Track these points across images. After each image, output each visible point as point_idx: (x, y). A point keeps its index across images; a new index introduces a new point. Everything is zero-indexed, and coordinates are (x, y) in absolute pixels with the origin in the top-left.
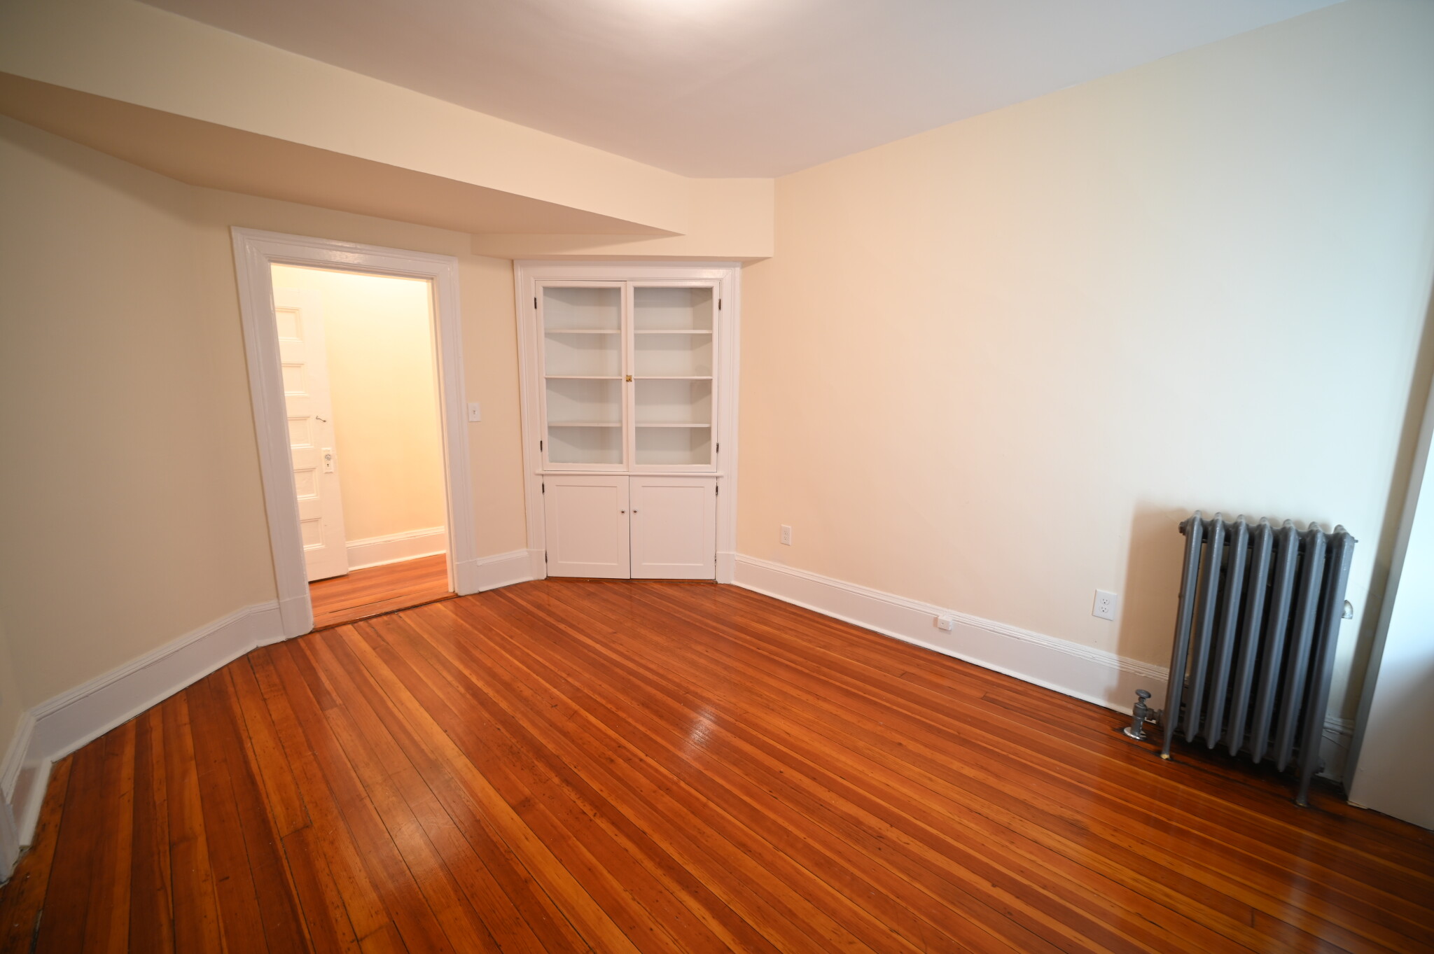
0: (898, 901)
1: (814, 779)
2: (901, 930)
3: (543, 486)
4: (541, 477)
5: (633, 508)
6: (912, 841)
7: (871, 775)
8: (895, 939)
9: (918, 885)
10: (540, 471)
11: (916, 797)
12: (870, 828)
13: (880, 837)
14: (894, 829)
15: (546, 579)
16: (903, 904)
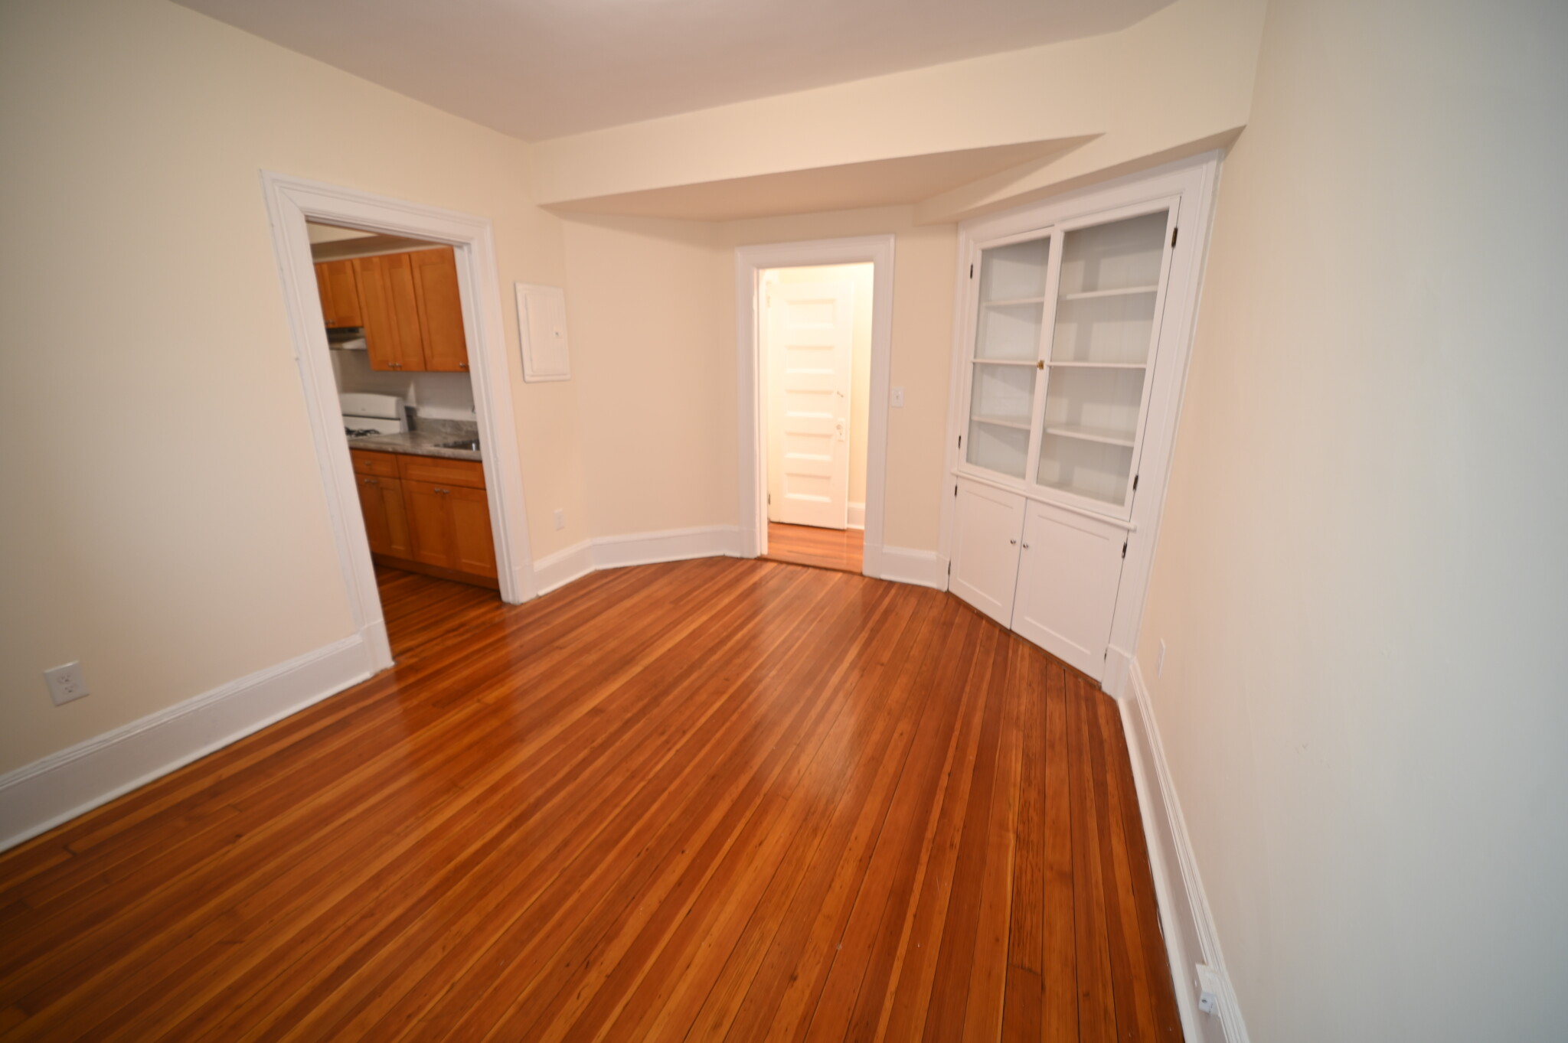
0: (491, 990)
1: (679, 883)
2: (451, 995)
3: (956, 488)
4: (955, 478)
5: (1026, 541)
6: (583, 1002)
7: (704, 945)
8: (442, 988)
9: (511, 1011)
10: (955, 470)
11: (671, 1005)
12: (602, 952)
13: (588, 965)
14: (603, 979)
15: (946, 592)
16: (486, 995)
